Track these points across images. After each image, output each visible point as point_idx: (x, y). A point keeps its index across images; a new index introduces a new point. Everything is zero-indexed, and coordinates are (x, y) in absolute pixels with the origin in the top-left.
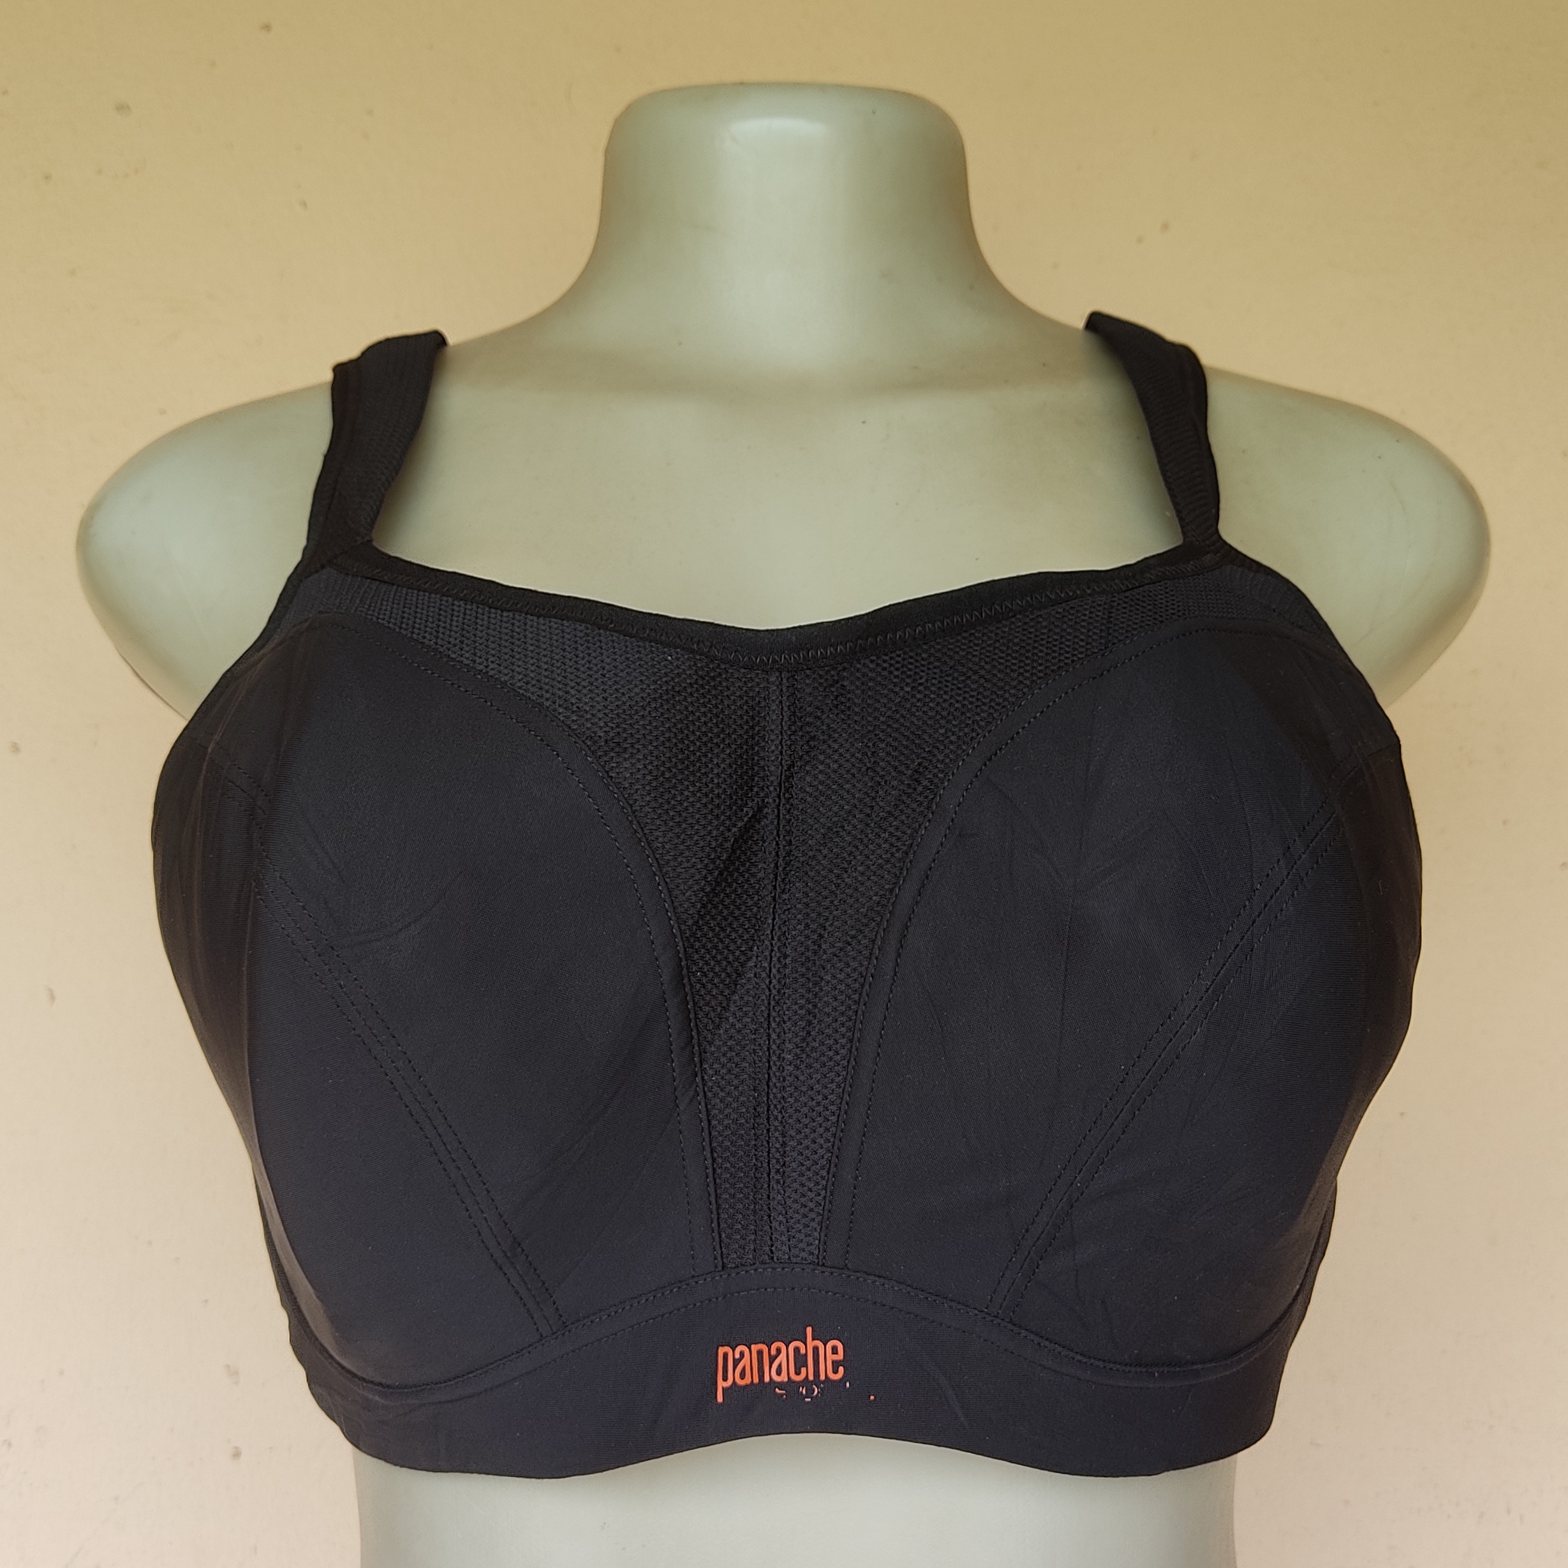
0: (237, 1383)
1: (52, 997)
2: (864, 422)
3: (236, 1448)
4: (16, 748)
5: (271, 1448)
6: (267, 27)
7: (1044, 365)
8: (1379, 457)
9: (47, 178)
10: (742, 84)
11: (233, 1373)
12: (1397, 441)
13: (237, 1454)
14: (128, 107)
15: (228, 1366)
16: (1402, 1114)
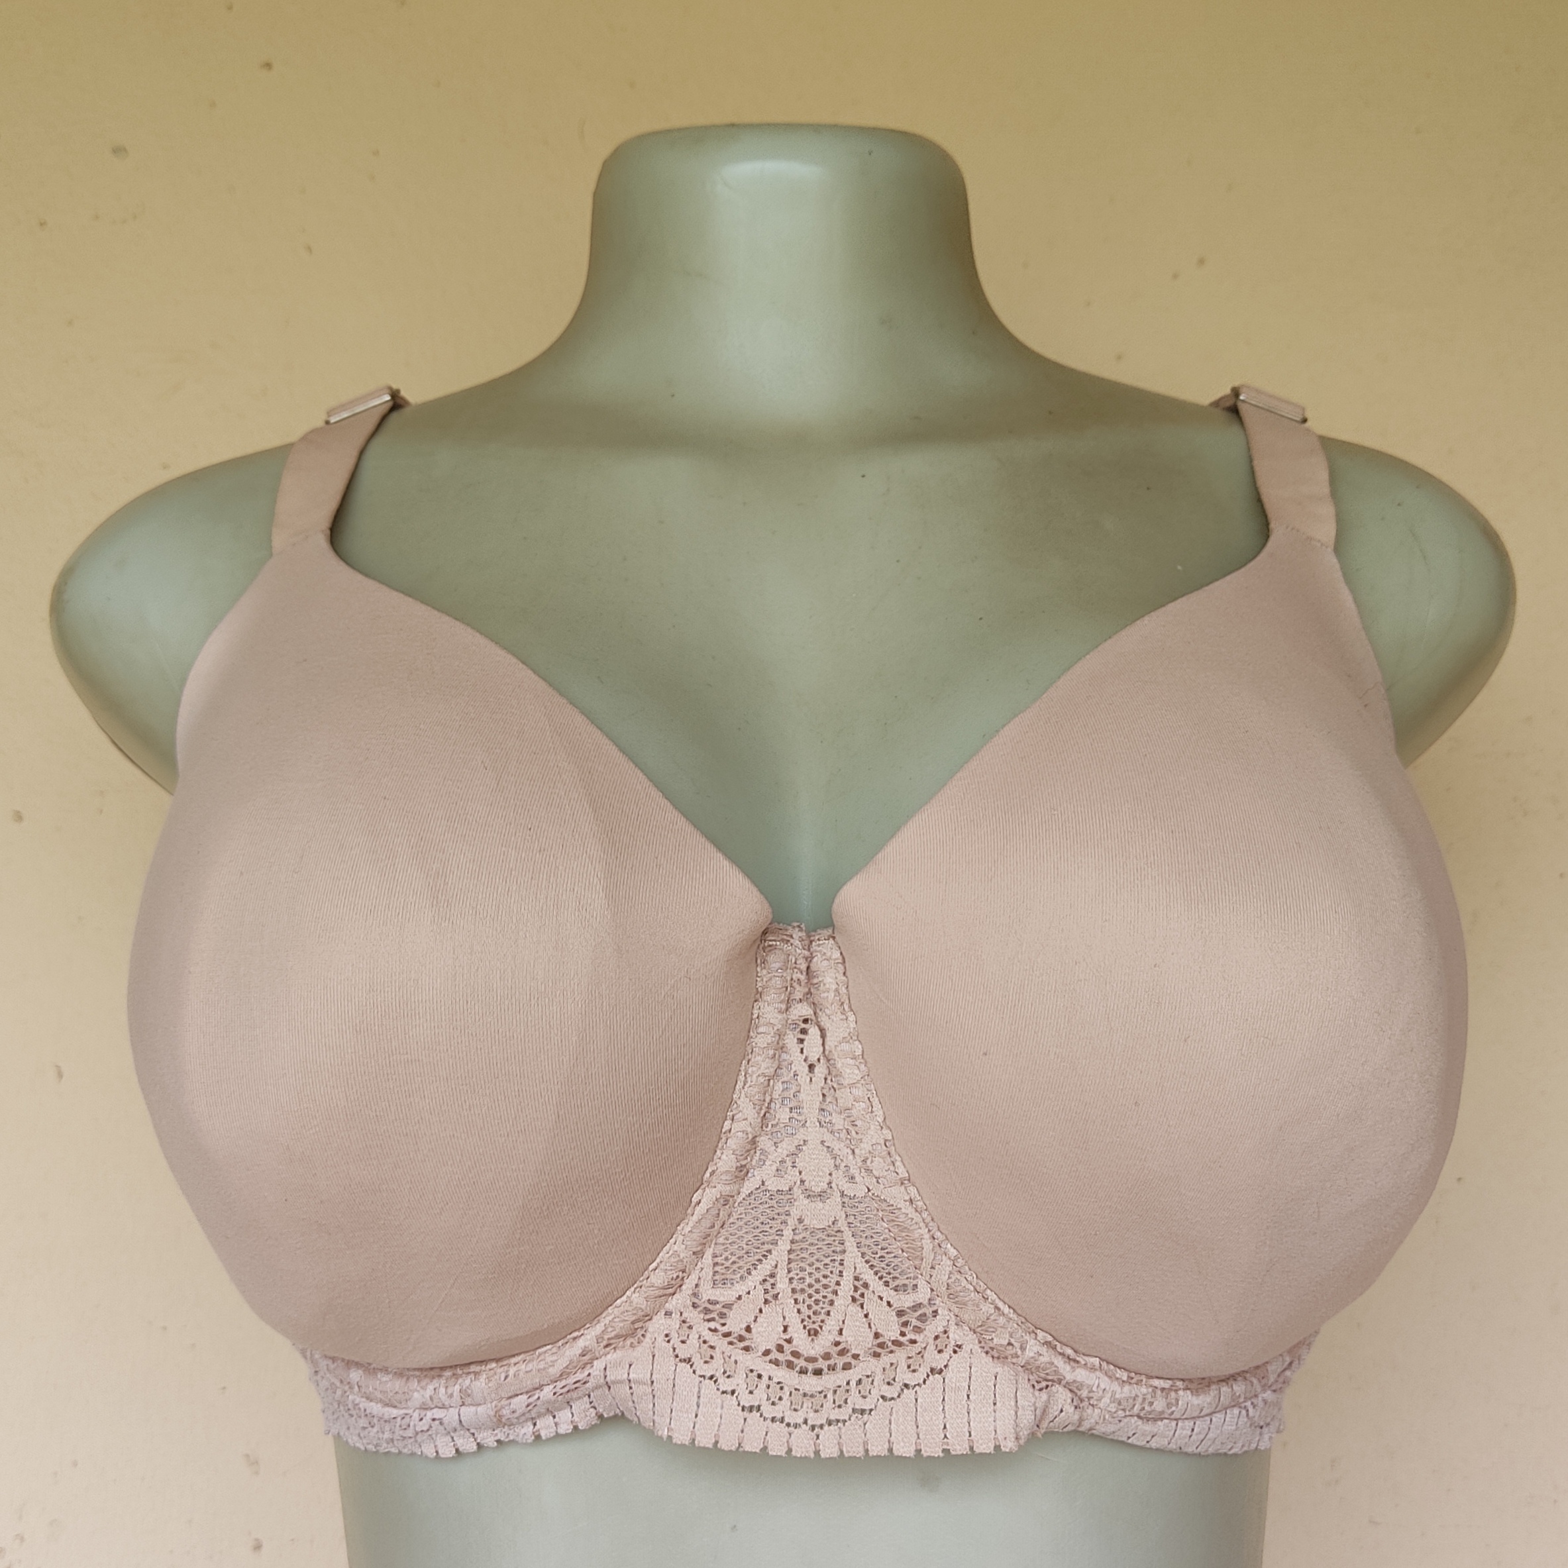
0: (257, 1473)
1: (60, 1075)
2: (863, 476)
3: (257, 1540)
4: (19, 817)
5: (293, 1540)
6: (268, 66)
7: (1050, 413)
8: (1399, 505)
9: (41, 224)
10: (733, 125)
11: (253, 1462)
12: (1417, 487)
13: (258, 1547)
14: (125, 150)
15: (247, 1456)
16: (1459, 1179)
